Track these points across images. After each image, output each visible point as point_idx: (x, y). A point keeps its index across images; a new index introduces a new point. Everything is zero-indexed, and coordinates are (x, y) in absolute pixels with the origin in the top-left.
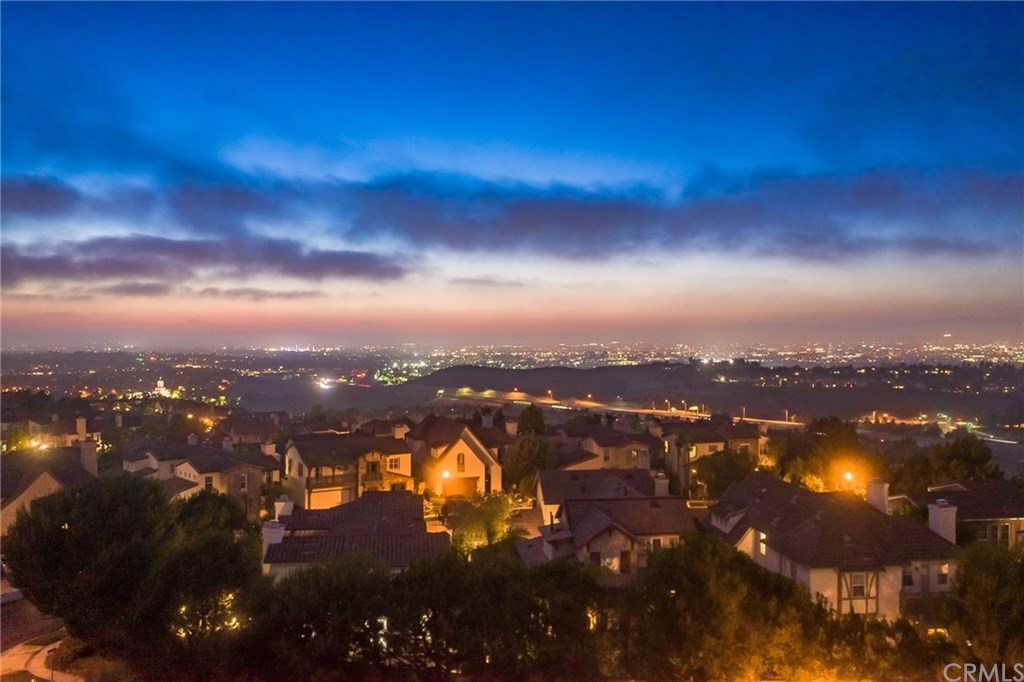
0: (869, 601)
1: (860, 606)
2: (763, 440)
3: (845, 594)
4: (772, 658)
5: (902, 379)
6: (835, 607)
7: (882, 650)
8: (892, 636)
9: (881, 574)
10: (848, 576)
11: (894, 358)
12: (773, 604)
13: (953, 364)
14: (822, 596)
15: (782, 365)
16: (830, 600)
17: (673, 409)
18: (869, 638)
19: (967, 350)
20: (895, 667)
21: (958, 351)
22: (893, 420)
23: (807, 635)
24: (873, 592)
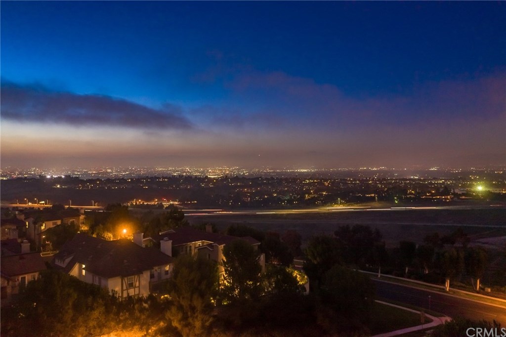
0: (136, 289)
1: (132, 292)
2: (82, 217)
3: (125, 288)
4: (90, 327)
5: (147, 183)
6: (120, 295)
7: (142, 310)
8: (146, 303)
9: (141, 275)
10: (126, 279)
11: (143, 174)
12: (90, 299)
13: (168, 176)
14: (114, 291)
15: (90, 178)
16: (118, 292)
17: (30, 204)
18: (136, 306)
19: (174, 170)
20: (148, 317)
21: (170, 170)
22: (143, 203)
23: (108, 312)
24: (137, 284)
